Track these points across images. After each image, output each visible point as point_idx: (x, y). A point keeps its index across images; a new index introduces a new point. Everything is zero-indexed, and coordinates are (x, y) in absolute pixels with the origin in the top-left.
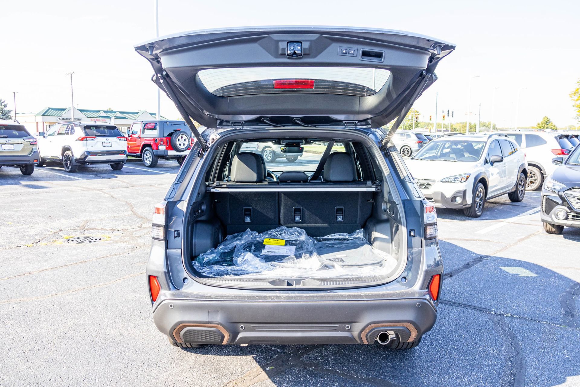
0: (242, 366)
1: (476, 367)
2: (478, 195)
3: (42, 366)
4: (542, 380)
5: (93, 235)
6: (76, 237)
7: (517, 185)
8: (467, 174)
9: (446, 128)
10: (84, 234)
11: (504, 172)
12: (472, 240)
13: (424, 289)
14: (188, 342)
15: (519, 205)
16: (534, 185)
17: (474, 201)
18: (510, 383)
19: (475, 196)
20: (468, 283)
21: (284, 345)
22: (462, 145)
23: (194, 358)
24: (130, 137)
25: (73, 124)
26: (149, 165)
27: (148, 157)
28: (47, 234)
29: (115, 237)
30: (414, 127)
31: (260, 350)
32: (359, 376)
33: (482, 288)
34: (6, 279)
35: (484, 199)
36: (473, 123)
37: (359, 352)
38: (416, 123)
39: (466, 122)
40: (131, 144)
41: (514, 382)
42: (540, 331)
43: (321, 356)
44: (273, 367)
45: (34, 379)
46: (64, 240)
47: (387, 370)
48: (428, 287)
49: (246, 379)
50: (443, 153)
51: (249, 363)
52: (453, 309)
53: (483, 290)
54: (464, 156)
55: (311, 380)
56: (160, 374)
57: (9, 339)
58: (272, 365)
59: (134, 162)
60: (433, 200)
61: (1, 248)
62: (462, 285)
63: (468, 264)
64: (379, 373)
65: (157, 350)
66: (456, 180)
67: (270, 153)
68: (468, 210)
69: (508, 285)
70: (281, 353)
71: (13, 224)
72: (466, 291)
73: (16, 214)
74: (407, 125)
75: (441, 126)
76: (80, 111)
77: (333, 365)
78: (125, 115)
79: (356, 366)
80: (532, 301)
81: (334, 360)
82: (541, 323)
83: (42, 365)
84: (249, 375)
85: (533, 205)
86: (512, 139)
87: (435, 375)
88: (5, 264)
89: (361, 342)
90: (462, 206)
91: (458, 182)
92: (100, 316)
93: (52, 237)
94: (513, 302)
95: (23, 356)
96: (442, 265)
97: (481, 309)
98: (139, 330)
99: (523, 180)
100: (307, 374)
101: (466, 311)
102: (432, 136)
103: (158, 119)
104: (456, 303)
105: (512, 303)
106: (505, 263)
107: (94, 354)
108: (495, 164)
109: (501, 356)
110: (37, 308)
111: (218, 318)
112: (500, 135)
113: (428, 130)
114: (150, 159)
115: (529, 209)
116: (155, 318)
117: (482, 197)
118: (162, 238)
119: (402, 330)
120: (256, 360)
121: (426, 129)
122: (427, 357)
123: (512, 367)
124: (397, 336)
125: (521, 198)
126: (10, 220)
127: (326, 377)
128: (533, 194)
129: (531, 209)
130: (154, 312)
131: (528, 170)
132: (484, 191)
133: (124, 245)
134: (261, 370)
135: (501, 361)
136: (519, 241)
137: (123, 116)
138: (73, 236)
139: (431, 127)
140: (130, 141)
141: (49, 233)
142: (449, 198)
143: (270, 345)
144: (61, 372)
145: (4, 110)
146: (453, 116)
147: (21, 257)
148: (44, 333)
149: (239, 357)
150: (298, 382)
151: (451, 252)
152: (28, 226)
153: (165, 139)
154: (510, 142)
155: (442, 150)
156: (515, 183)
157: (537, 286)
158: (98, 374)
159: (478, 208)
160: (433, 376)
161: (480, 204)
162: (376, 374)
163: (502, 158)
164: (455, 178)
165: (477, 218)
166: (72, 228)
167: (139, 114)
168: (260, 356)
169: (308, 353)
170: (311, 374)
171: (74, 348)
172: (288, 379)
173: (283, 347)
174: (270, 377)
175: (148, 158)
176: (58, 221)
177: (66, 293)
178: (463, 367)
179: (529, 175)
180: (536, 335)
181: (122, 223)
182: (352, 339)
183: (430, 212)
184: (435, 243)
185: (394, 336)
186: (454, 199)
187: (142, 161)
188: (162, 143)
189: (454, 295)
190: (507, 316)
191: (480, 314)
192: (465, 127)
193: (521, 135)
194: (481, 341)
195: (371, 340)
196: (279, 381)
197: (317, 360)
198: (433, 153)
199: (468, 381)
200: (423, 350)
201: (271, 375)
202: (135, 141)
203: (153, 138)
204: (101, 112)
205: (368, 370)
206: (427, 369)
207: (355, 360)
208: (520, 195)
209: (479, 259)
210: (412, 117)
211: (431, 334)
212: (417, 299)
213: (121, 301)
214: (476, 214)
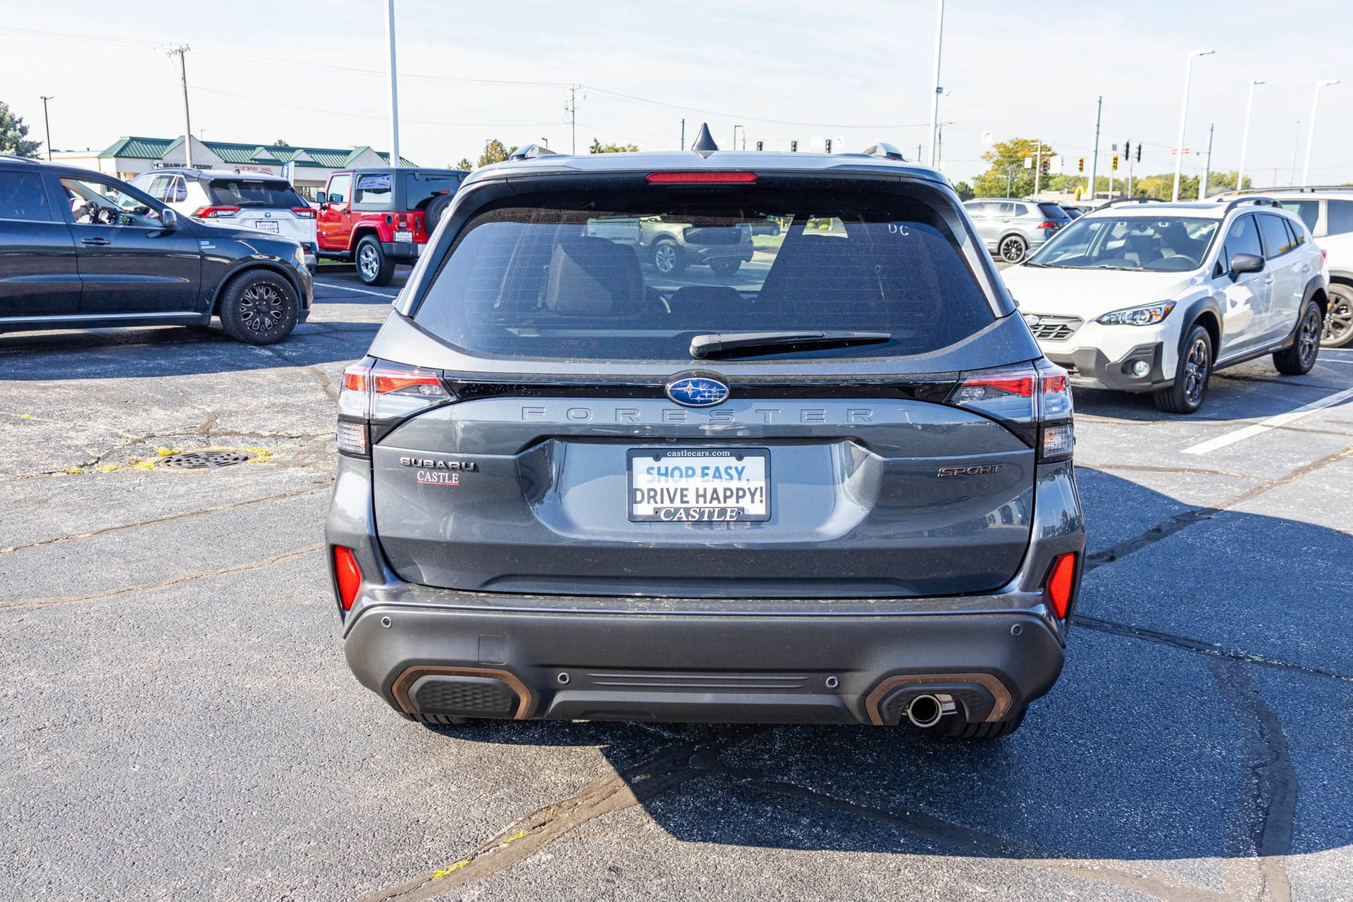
0: (572, 771)
1: (1165, 787)
2: (1193, 356)
3: (80, 763)
4: (1339, 827)
5: (231, 449)
6: (189, 452)
7: (1298, 332)
8: (1167, 302)
9: (1120, 189)
10: (208, 444)
11: (1265, 297)
12: (1170, 470)
13: (1033, 590)
14: (428, 711)
15: (1300, 383)
16: (1342, 331)
17: (1181, 371)
18: (1253, 831)
19: (1186, 357)
20: (1156, 578)
21: (681, 724)
22: (1157, 230)
23: (454, 750)
24: (326, 211)
25: (183, 176)
26: (372, 279)
27: (370, 259)
28: (118, 444)
29: (283, 455)
30: (1036, 188)
31: (620, 732)
32: (863, 803)
33: (1190, 589)
34: (9, 552)
35: (1209, 367)
36: (1191, 176)
37: (867, 742)
38: (1043, 178)
39: (1174, 174)
40: (327, 229)
41: (1264, 829)
42: (1341, 700)
43: (770, 750)
44: (649, 776)
45: (59, 794)
46: (157, 459)
47: (935, 788)
48: (1043, 585)
49: (580, 803)
50: (1107, 249)
51: (589, 764)
52: (1113, 641)
53: (1194, 595)
54: (1162, 256)
55: (742, 809)
56: (368, 788)
57: (6, 696)
58: (646, 769)
59: (336, 272)
60: (1075, 369)
61: (3, 475)
62: (1138, 580)
63: (1158, 530)
64: (915, 795)
65: (366, 730)
66: (1137, 317)
67: (671, 252)
68: (1166, 396)
69: (1261, 583)
70: (671, 740)
71: (35, 418)
72: (1149, 597)
73: (43, 395)
74: (1021, 184)
75: (1107, 185)
76: (209, 145)
77: (798, 775)
78: (318, 158)
79: (857, 778)
80: (1323, 624)
81: (803, 762)
82: (1343, 681)
83: (82, 759)
84: (587, 794)
85: (1339, 383)
86: (1292, 213)
87: (1058, 804)
88: (9, 514)
89: (864, 720)
90: (1149, 384)
91: (1141, 323)
92: (232, 643)
93: (128, 452)
94: (1271, 625)
95: (38, 738)
96: (1082, 528)
97: (1186, 643)
98: (325, 678)
99: (1315, 318)
100: (733, 794)
101: (1148, 645)
102: (1083, 210)
103: (393, 164)
104: (1120, 626)
105: (1269, 629)
106: (1256, 528)
107: (211, 735)
108: (1244, 277)
109: (1233, 761)
110: (79, 622)
111: (503, 654)
112: (1258, 202)
113: (1074, 196)
114: (375, 265)
115: (1326, 392)
116: (349, 651)
117: (1204, 363)
118: (363, 452)
119: (971, 692)
120: (607, 757)
121: (1068, 192)
122: (1039, 759)
123: (1259, 789)
124: (959, 706)
125: (1306, 366)
126: (27, 410)
127: (779, 804)
128: (1340, 355)
129: (1332, 394)
130: (345, 637)
131: (1330, 293)
132: (1210, 345)
133: (301, 473)
134: (620, 781)
135: (1231, 773)
136: (1296, 472)
137: (314, 158)
138: (180, 449)
139: (1080, 187)
140: (326, 219)
141: (123, 442)
142: (1115, 365)
143: (646, 723)
144: (127, 779)
145: (21, 141)
146: (1139, 159)
147: (50, 498)
148: (93, 681)
149: (567, 749)
150: (708, 814)
151: (1116, 499)
152: (72, 425)
153: (411, 215)
154: (1286, 221)
155: (1104, 243)
156: (1292, 327)
157: (1338, 587)
158: (216, 784)
159: (1191, 389)
160: (1053, 806)
161: (1196, 380)
162: (907, 799)
163: (1262, 261)
164: (1135, 313)
165: (1189, 416)
166: (178, 430)
167: (352, 156)
168: (618, 747)
169: (740, 741)
170: (746, 796)
171: (162, 721)
172: (685, 805)
173: (677, 728)
174: (640, 800)
175: (370, 265)
176: (144, 414)
177: (154, 586)
178: (1131, 786)
179: (1332, 307)
180: (1328, 711)
181: (301, 419)
182: (843, 711)
183: (1056, 390)
184: (1065, 472)
185: (952, 706)
186: (1128, 365)
187: (356, 271)
188: (403, 224)
189: (1117, 607)
190: (1253, 662)
191: (1183, 654)
192: (1170, 187)
193: (1315, 204)
194: (1181, 724)
195: (890, 714)
196: (662, 810)
197: (759, 759)
198: (1079, 251)
199: (1142, 822)
200: (1028, 742)
201: (644, 795)
202: (339, 220)
203: (380, 214)
204: (258, 149)
205: (887, 788)
206: (1038, 789)
207: (854, 764)
208: (1303, 357)
209: (1185, 518)
210: (1034, 163)
211: (1052, 703)
212: (1012, 616)
213: (285, 607)
214: (1184, 403)
